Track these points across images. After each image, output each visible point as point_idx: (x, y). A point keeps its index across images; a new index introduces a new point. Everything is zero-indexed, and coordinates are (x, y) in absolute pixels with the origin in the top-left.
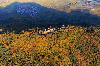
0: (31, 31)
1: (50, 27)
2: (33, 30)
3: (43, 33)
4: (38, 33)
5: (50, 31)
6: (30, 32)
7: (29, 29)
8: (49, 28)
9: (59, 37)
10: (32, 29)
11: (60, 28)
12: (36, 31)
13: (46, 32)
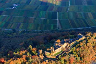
1: (59, 41)
2: (26, 54)
3: (49, 57)
5: (62, 48)
7: (15, 53)
8: (57, 44)
10: (22, 53)
13: (54, 54)
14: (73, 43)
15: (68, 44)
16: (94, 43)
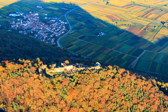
0: (22, 64)
1: (67, 62)
3: (48, 73)
4: (37, 70)
5: (65, 69)
6: (20, 65)
7: (20, 60)
8: (62, 64)
9: (80, 84)
11: (90, 69)
12: (33, 65)
13: (53, 72)
14: (82, 68)
15: (75, 67)
16: (108, 76)
